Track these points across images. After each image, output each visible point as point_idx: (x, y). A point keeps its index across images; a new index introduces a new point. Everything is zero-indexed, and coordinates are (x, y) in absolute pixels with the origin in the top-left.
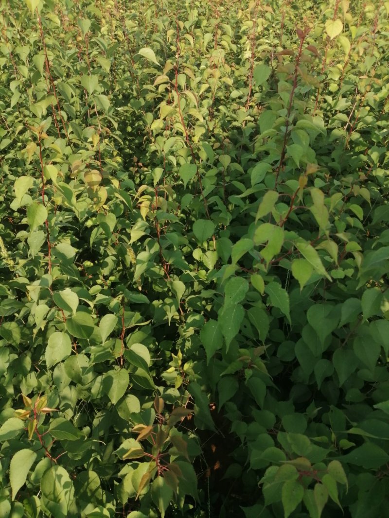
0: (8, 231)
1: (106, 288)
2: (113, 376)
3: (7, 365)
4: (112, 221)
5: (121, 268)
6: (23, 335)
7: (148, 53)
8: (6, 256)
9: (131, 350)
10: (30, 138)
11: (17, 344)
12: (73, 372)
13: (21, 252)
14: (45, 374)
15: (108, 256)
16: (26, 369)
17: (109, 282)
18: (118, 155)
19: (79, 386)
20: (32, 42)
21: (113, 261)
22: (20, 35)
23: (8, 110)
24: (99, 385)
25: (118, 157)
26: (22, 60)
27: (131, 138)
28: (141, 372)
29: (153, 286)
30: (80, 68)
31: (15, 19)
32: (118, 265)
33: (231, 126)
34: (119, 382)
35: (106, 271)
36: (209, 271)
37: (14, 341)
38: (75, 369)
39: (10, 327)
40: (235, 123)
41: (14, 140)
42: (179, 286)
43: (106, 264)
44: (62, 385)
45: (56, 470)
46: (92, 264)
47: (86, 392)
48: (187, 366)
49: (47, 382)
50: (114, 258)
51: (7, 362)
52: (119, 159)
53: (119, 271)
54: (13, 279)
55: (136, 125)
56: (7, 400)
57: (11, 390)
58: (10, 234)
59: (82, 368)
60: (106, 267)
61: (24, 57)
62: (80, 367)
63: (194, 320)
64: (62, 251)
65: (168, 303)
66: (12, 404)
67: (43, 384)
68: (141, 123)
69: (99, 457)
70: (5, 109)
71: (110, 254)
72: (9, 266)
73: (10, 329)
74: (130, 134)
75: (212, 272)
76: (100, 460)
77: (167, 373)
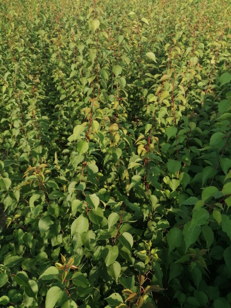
0: (58, 147)
1: (109, 191)
2: (109, 249)
3: (49, 228)
4: (119, 153)
5: (118, 179)
6: (60, 212)
7: (151, 55)
8: (57, 163)
9: (123, 236)
10: (77, 96)
11: (56, 217)
12: (85, 241)
13: (64, 161)
14: (67, 236)
15: (112, 171)
16: (58, 232)
17: (111, 188)
18: (126, 112)
19: (86, 249)
20: (87, 43)
21: (115, 175)
22: (81, 39)
23: (68, 79)
24: (99, 251)
25: (126, 114)
26: (79, 52)
27: (131, 101)
28: (124, 248)
29: (136, 194)
30: (112, 61)
31: (80, 30)
32: (116, 178)
33: (194, 102)
34: (112, 253)
35: (109, 180)
36: (172, 192)
37: (55, 216)
38: (87, 239)
39: (54, 207)
40: (197, 101)
41: (69, 96)
42: (154, 199)
43: (110, 176)
44: (77, 246)
45: (71, 302)
46: (102, 175)
47: (90, 253)
48: (153, 251)
49: (67, 241)
50: (115, 173)
51: (48, 226)
52: (126, 115)
53: (116, 181)
54: (58, 177)
55: (137, 95)
56: (42, 246)
57: (46, 242)
58: (58, 149)
59: (90, 239)
60: (109, 178)
61: (81, 51)
62: (90, 238)
63: (163, 223)
64: (91, 169)
65: (145, 207)
66: (45, 249)
67: (65, 242)
68: (140, 94)
69: (92, 296)
70: (66, 78)
71: (113, 170)
72: (57, 169)
73: (55, 208)
74: (132, 99)
75: (174, 192)
76: (93, 298)
77: (141, 253)
